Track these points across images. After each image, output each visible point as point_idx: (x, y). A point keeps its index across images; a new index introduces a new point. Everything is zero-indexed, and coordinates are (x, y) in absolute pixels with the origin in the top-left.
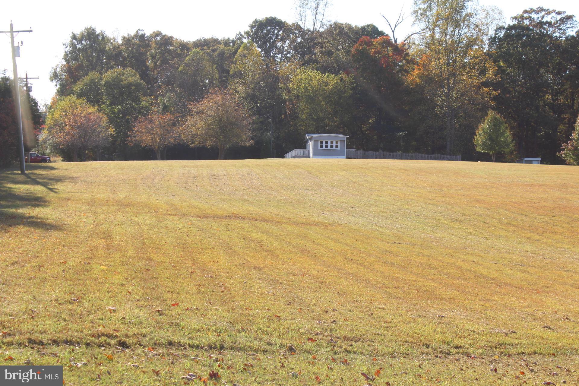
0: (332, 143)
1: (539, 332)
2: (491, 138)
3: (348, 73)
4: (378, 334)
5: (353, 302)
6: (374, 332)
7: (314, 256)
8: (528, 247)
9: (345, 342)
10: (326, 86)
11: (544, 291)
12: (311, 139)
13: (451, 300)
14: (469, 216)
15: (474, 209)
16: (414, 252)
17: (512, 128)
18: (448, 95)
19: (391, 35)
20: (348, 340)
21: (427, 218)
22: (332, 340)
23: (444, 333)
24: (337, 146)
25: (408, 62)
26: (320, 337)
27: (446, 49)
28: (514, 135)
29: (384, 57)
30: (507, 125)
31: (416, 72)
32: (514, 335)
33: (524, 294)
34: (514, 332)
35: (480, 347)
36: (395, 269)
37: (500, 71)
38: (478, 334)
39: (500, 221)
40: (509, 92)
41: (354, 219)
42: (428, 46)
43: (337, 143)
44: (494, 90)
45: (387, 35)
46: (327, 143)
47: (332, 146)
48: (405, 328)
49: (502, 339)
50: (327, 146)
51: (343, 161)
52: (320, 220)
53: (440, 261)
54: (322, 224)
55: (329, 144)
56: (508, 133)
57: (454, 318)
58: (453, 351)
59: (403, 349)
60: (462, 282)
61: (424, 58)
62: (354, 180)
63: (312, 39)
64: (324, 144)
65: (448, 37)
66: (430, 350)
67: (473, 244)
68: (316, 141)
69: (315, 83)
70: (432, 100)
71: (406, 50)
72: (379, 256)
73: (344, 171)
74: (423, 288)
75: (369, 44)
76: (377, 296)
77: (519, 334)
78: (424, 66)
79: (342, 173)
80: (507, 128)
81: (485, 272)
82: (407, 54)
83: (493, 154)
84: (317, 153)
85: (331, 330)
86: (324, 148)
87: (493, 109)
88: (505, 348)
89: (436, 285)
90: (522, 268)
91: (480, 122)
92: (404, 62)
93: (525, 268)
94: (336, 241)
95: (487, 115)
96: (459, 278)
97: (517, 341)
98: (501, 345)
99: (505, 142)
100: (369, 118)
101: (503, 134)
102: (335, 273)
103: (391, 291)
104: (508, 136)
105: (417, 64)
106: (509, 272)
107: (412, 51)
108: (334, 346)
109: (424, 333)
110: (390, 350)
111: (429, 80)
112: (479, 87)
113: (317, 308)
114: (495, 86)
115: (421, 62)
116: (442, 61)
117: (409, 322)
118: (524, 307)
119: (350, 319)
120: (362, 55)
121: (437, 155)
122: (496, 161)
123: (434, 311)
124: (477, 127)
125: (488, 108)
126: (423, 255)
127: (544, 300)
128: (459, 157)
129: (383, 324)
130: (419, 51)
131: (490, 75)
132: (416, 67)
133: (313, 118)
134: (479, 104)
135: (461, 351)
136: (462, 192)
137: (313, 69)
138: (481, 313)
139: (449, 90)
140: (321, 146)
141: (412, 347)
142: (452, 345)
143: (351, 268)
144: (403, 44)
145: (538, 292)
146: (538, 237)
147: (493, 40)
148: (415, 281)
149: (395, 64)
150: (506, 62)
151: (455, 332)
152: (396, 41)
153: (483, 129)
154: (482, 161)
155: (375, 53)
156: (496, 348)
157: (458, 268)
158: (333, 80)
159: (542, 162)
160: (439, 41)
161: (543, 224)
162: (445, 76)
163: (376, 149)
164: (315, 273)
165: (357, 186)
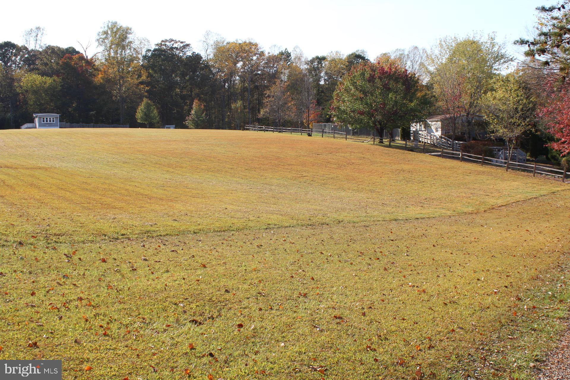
0: (50, 119)
1: (171, 223)
2: (145, 114)
3: (58, 76)
4: (76, 231)
5: (61, 213)
6: (73, 229)
7: (39, 188)
8: (167, 176)
9: (55, 237)
10: (45, 84)
11: (175, 200)
12: (37, 117)
13: (121, 208)
14: (133, 160)
15: (136, 156)
16: (101, 182)
17: (158, 108)
18: (120, 89)
19: (84, 54)
20: (57, 235)
21: (108, 162)
22: (46, 236)
23: (116, 227)
24: (53, 121)
25: (95, 70)
26: (39, 235)
27: (117, 62)
28: (159, 112)
29: (80, 66)
30: (154, 106)
31: (100, 76)
32: (156, 225)
33: (164, 203)
34: (156, 224)
35: (136, 234)
36: (88, 192)
37: (150, 76)
38: (136, 226)
39: (151, 162)
40: (156, 88)
41: (64, 164)
42: (106, 60)
43: (53, 119)
44: (147, 86)
45: (82, 54)
46: (47, 119)
47: (50, 121)
48: (92, 226)
49: (149, 228)
50: (47, 121)
51: (57, 130)
52: (43, 165)
53: (116, 186)
54: (44, 168)
55: (48, 120)
56: (155, 111)
57: (122, 218)
58: (120, 237)
59: (90, 238)
60: (128, 198)
61: (105, 67)
62: (64, 141)
63: (34, 56)
64: (45, 120)
65: (119, 55)
66: (107, 238)
67: (135, 176)
68: (40, 118)
69: (37, 82)
70: (111, 93)
71: (93, 63)
72: (79, 185)
73: (58, 135)
74: (105, 203)
75: (71, 58)
76: (76, 209)
77: (159, 225)
78: (105, 72)
79: (57, 137)
80: (155, 108)
81: (142, 191)
82: (94, 65)
83: (147, 124)
84: (41, 125)
85: (47, 230)
86: (45, 122)
87: (146, 97)
88: (151, 233)
89: (112, 200)
90: (163, 188)
91: (139, 105)
92: (93, 70)
93: (165, 188)
94: (52, 178)
95: (143, 101)
96: (127, 196)
97: (157, 229)
98: (148, 232)
99: (154, 116)
100: (73, 103)
101: (152, 112)
102: (51, 197)
103: (85, 205)
104: (156, 113)
105: (101, 71)
106: (156, 191)
107: (97, 63)
108: (48, 240)
109: (104, 228)
110: (82, 239)
111: (108, 80)
112: (138, 85)
113: (38, 218)
114: (147, 84)
115: (102, 69)
116: (115, 69)
117: (95, 223)
118: (163, 210)
119: (59, 223)
120: (67, 65)
121: (115, 125)
122: (150, 127)
123: (111, 215)
124: (138, 108)
125: (143, 97)
126: (106, 184)
127: (174, 205)
128: (128, 126)
129: (79, 225)
130: (101, 63)
131: (144, 77)
132: (100, 73)
133: (37, 104)
134: (138, 95)
135: (125, 237)
136: (129, 146)
137: (36, 74)
138: (138, 214)
139: (120, 86)
140: (44, 121)
141: (96, 237)
142: (120, 233)
143: (62, 193)
144: (92, 59)
145: (171, 201)
146: (173, 170)
147: (145, 57)
148: (101, 199)
149: (87, 70)
150: (153, 69)
151: (122, 226)
152: (87, 57)
153: (141, 109)
154: (141, 128)
155: (75, 64)
156: (145, 234)
157: (126, 190)
158: (49, 81)
159: (176, 128)
160: (113, 58)
161: (175, 163)
162: (118, 78)
163: (78, 122)
164: (38, 197)
165: (66, 144)
